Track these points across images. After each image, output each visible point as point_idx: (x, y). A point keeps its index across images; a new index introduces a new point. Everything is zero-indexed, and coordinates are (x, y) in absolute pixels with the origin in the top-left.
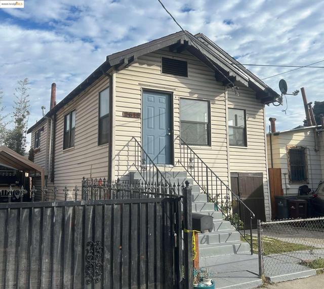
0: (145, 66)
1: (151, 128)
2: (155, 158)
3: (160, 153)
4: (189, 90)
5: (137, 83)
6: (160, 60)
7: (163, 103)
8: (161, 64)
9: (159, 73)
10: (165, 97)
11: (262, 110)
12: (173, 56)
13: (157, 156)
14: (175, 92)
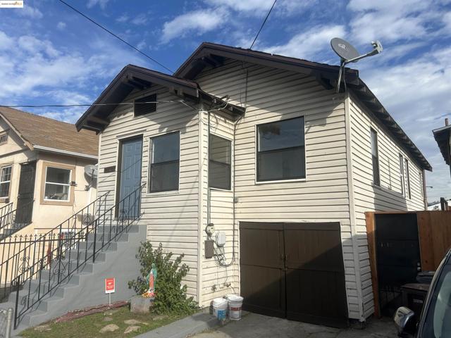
1: (129, 179)
3: (134, 205)
4: (159, 126)
8: (133, 108)
9: (132, 118)
13: (132, 209)
14: (145, 134)
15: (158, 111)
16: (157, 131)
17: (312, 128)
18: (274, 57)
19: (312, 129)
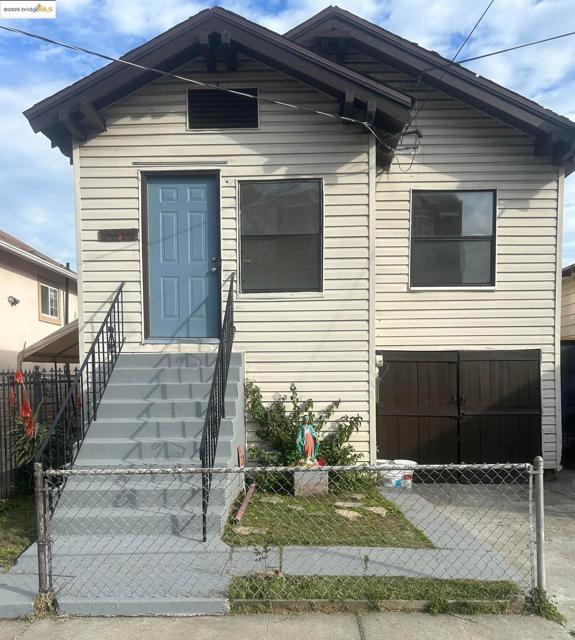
0: (147, 120)
1: (173, 260)
2: (183, 325)
3: (193, 314)
4: (263, 160)
5: (129, 162)
6: (185, 97)
7: (200, 199)
8: (185, 108)
9: (182, 129)
10: (205, 185)
11: (553, 185)
12: (218, 83)
13: (187, 321)
14: (224, 171)
15: (261, 128)
16: (260, 171)
17: (507, 211)
18: (480, 81)
19: (508, 213)
